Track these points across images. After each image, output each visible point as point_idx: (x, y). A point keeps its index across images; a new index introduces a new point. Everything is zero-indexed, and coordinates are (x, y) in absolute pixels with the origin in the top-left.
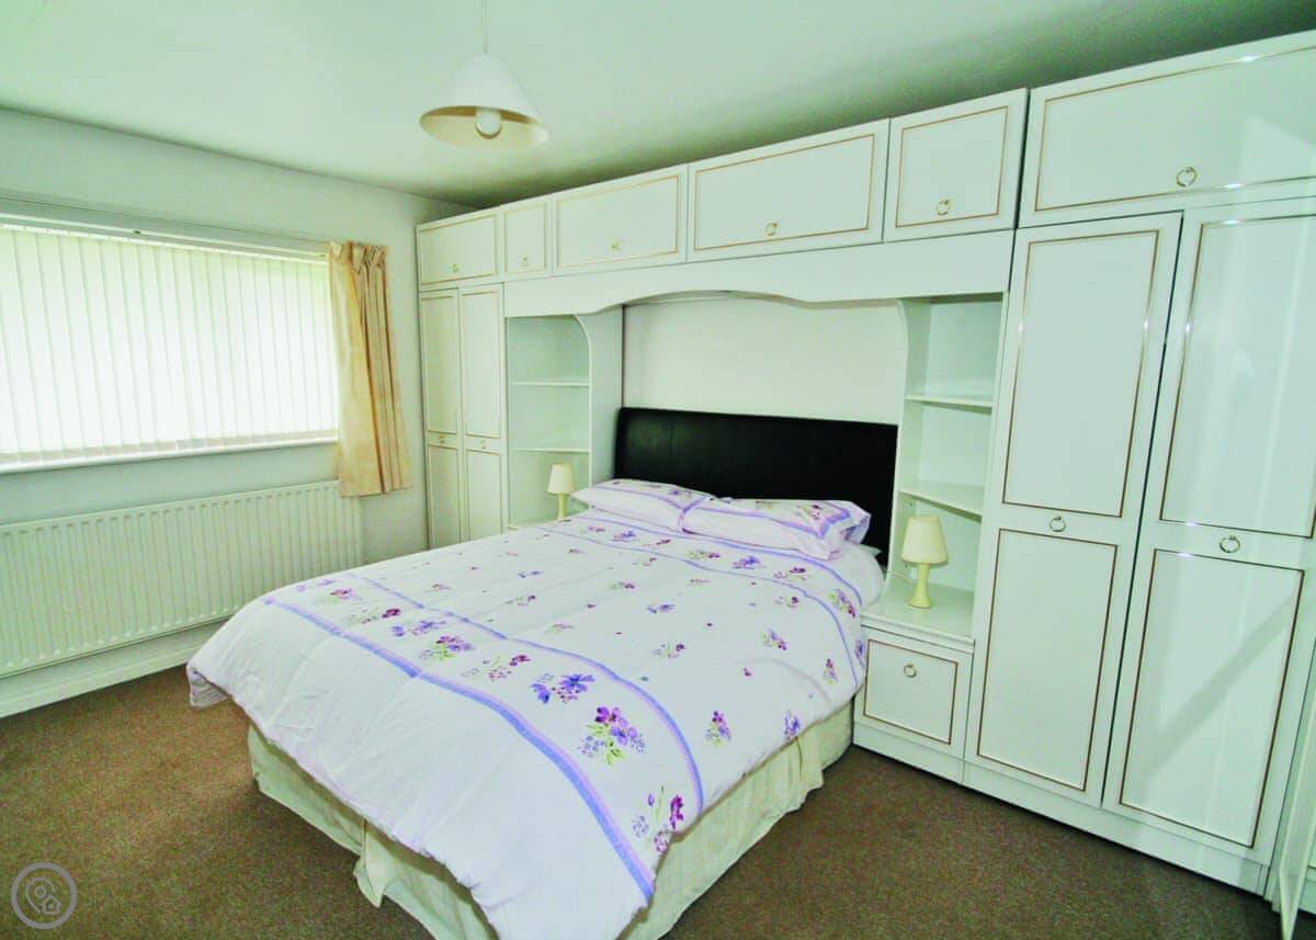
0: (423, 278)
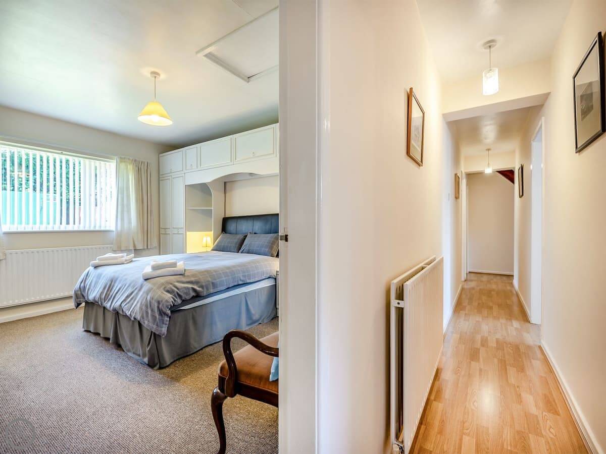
0: (161, 173)
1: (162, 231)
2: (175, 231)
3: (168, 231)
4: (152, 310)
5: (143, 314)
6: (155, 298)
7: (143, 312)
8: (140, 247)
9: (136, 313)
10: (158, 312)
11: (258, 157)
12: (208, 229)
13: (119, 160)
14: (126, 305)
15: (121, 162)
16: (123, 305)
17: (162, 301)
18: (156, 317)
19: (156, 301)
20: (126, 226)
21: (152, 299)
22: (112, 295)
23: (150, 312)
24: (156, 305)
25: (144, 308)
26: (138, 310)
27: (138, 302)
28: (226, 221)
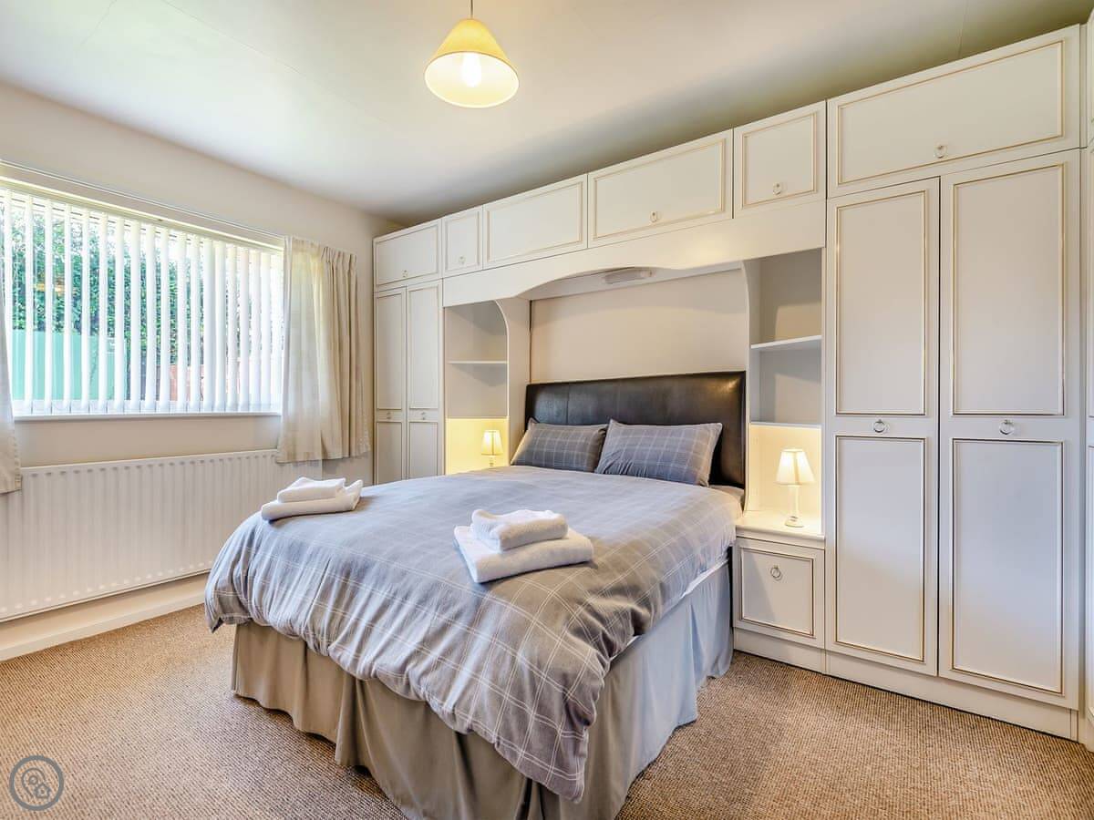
0: (377, 282)
1: (380, 417)
2: (417, 416)
3: (396, 417)
4: (542, 709)
5: (506, 721)
6: (550, 661)
7: (506, 712)
8: (336, 453)
9: (476, 714)
10: (564, 718)
11: (665, 224)
12: (493, 413)
13: (290, 246)
14: (425, 673)
15: (295, 249)
16: (415, 670)
17: (575, 676)
18: (554, 733)
19: (552, 673)
20: (306, 403)
21: (540, 666)
22: (356, 624)
23: (532, 714)
24: (557, 688)
25: (507, 696)
26: (486, 701)
27: (478, 669)
28: (533, 391)
